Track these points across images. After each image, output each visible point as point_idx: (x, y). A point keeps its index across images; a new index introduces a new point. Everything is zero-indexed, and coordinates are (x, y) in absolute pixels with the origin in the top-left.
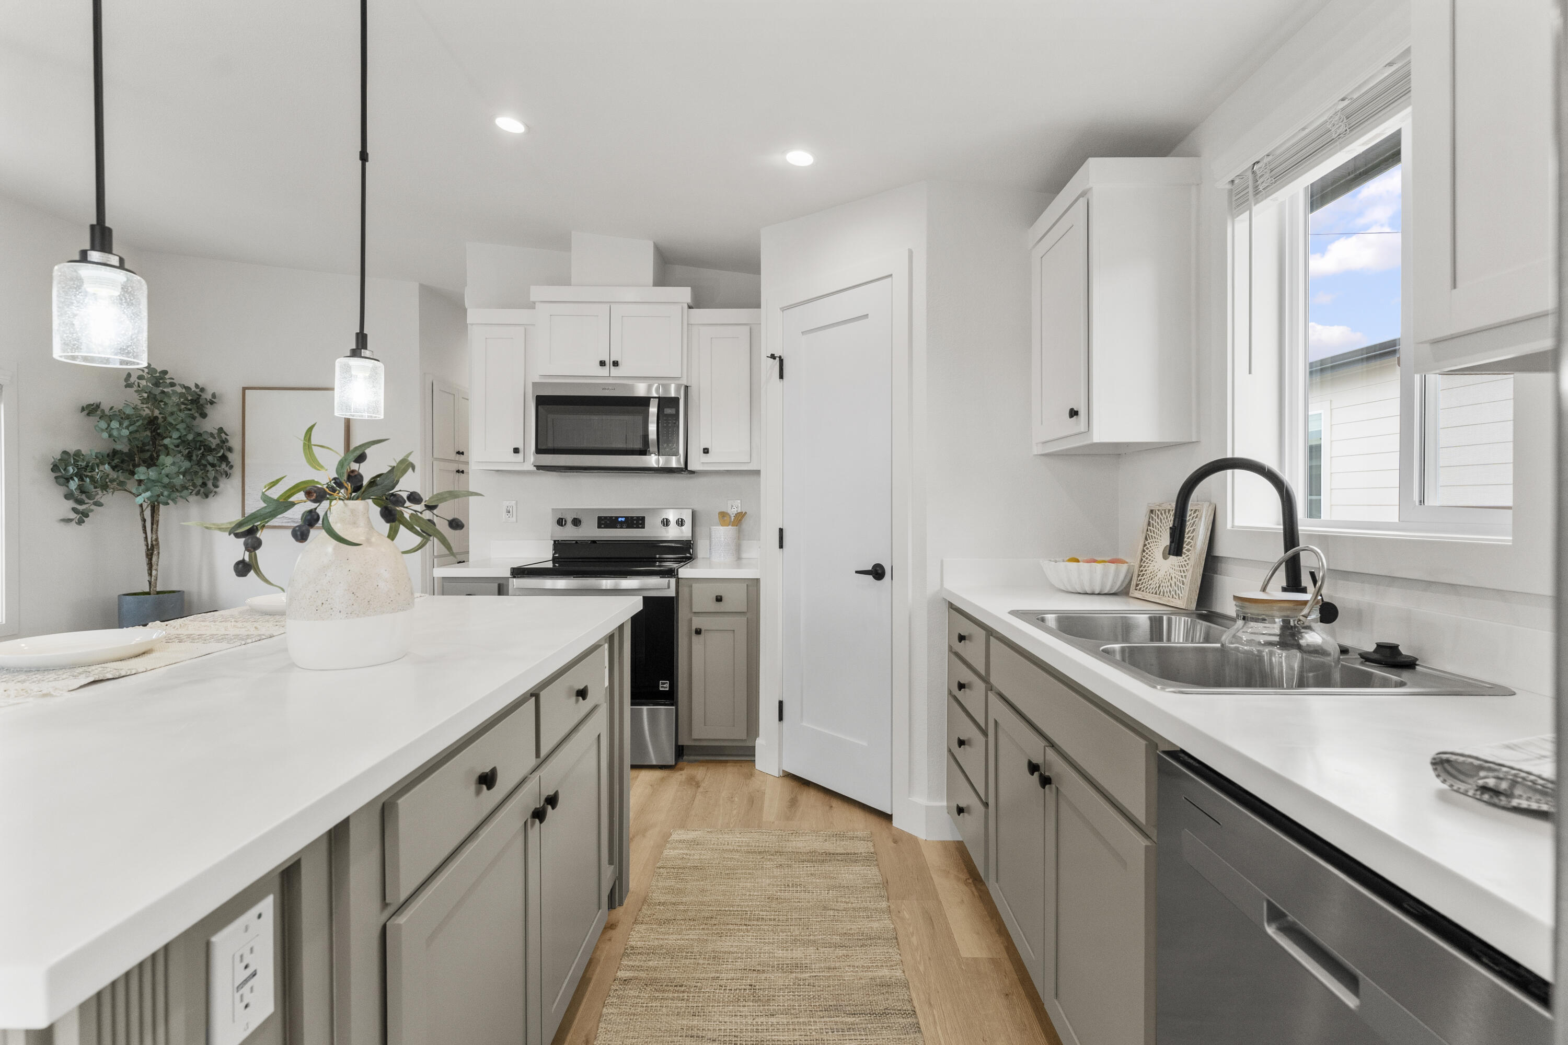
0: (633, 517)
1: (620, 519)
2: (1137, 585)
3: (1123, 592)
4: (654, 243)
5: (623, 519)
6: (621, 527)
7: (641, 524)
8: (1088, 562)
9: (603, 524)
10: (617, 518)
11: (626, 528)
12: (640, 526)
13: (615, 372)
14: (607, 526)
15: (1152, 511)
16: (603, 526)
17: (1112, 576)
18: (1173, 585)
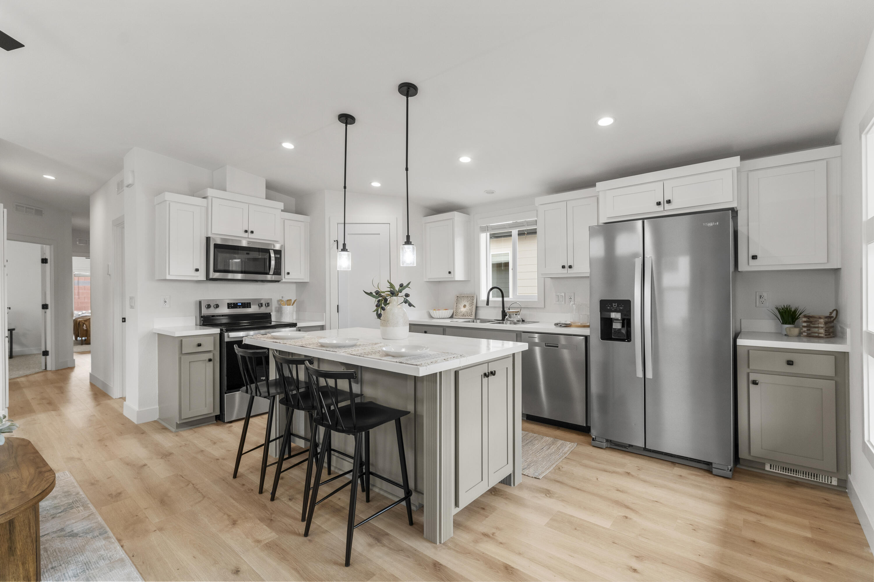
0: (245, 303)
1: (238, 304)
2: (456, 315)
3: (452, 317)
4: (266, 180)
5: (240, 304)
6: (240, 308)
7: (249, 306)
8: (438, 310)
9: (230, 306)
10: (237, 303)
11: (242, 308)
12: (249, 307)
13: (251, 236)
14: (232, 308)
15: (457, 297)
16: (230, 308)
17: (449, 313)
18: (468, 314)
